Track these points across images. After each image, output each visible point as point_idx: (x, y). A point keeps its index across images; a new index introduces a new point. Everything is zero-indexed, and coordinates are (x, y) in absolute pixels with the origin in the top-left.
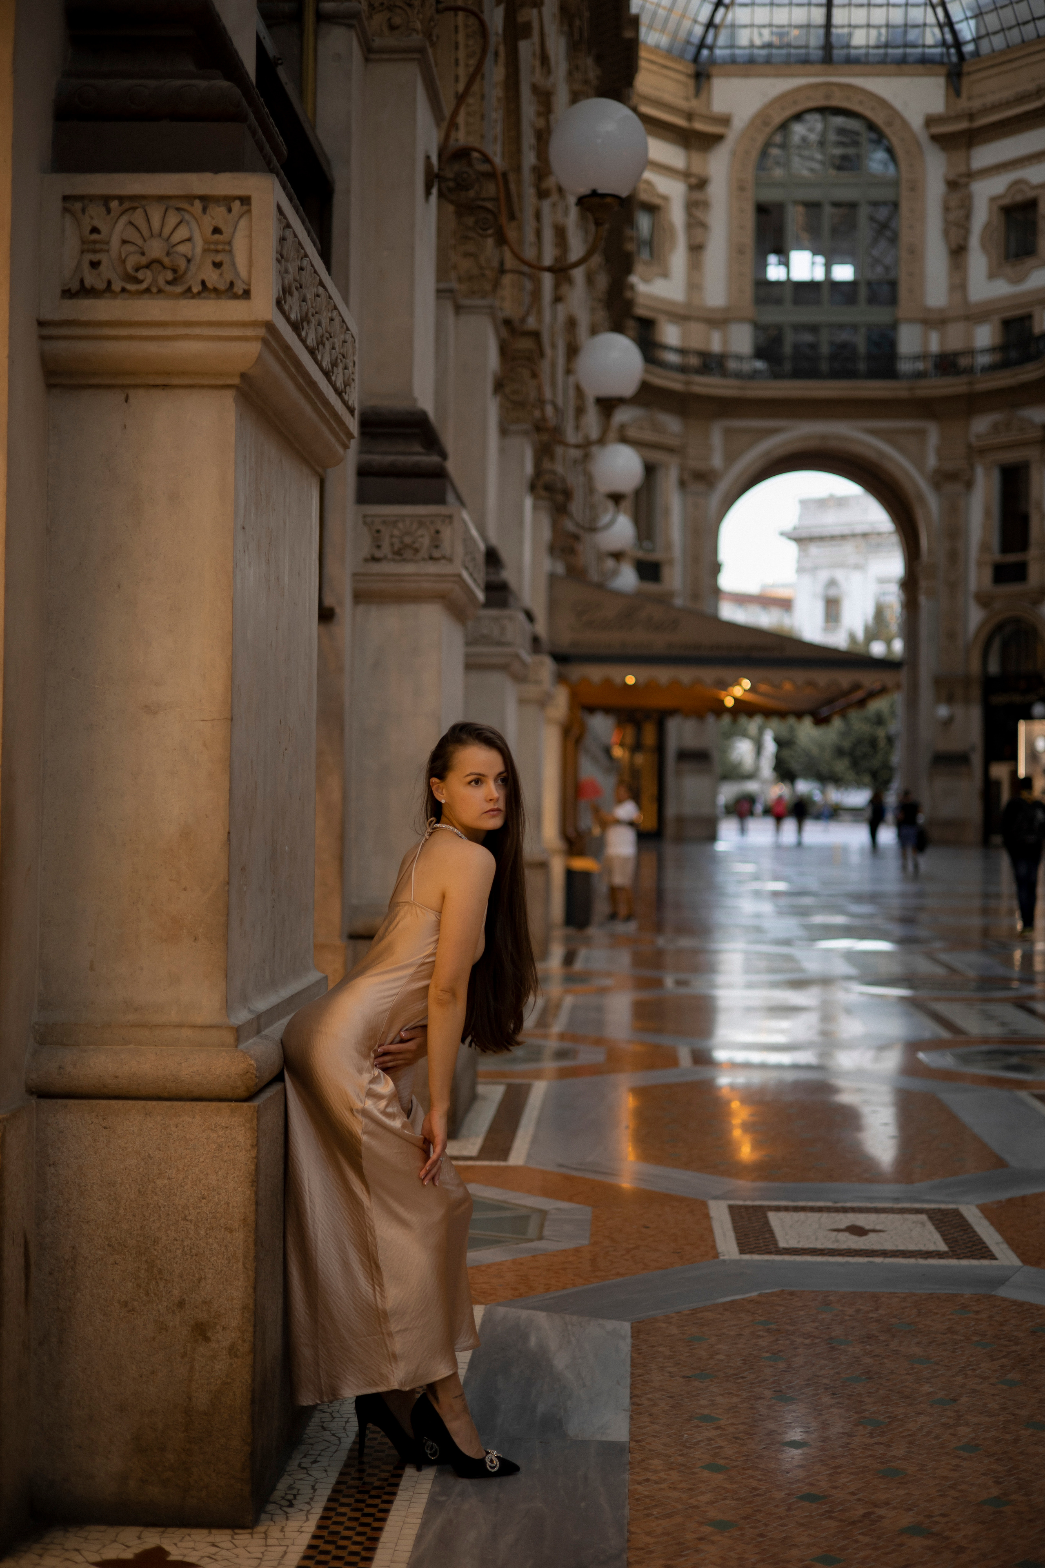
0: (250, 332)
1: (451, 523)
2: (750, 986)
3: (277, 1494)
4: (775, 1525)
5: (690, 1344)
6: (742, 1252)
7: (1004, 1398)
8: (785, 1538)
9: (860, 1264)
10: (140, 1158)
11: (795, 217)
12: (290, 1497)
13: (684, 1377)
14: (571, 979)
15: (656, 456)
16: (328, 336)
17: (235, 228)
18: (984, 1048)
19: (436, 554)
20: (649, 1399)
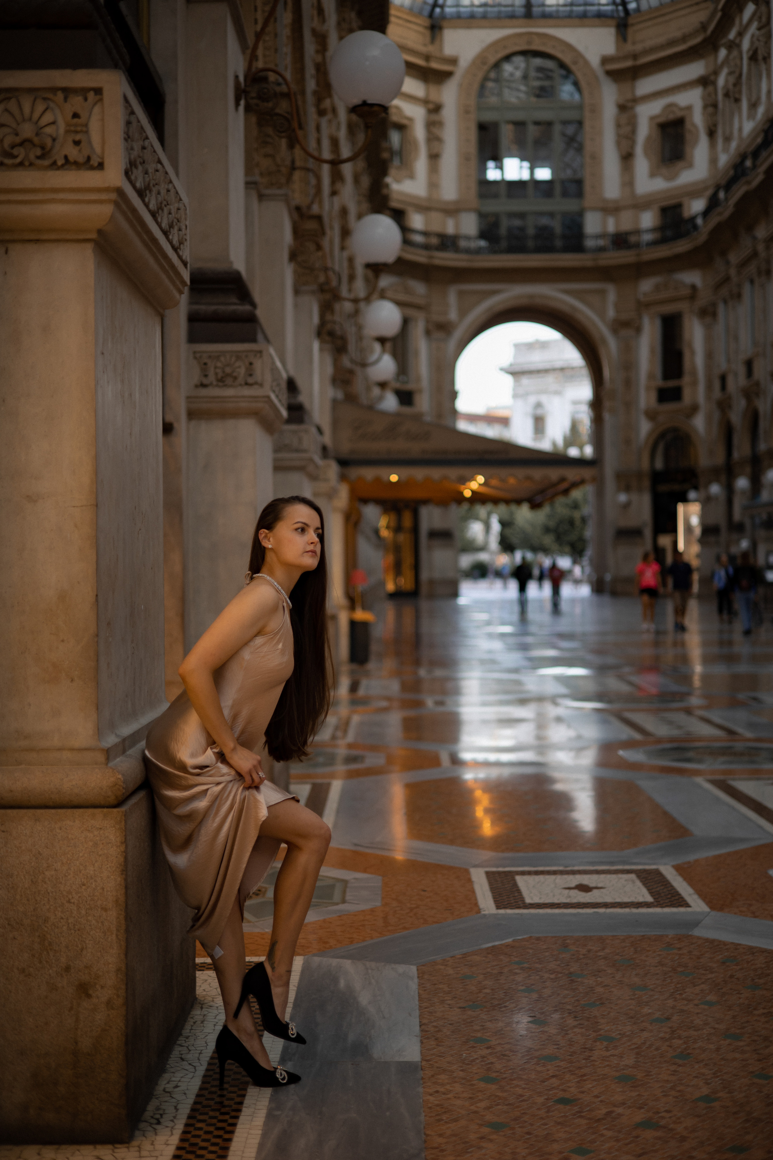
0: (104, 196)
1: (261, 356)
2: (484, 704)
3: (148, 1114)
4: (538, 1124)
5: (463, 981)
6: (498, 907)
7: (706, 1015)
8: (548, 1134)
9: (587, 914)
10: (32, 855)
11: (507, 133)
12: (158, 1116)
13: (460, 1008)
14: (356, 702)
15: (410, 312)
16: (166, 204)
17: (91, 113)
18: (668, 745)
19: (250, 380)
20: (435, 1027)
